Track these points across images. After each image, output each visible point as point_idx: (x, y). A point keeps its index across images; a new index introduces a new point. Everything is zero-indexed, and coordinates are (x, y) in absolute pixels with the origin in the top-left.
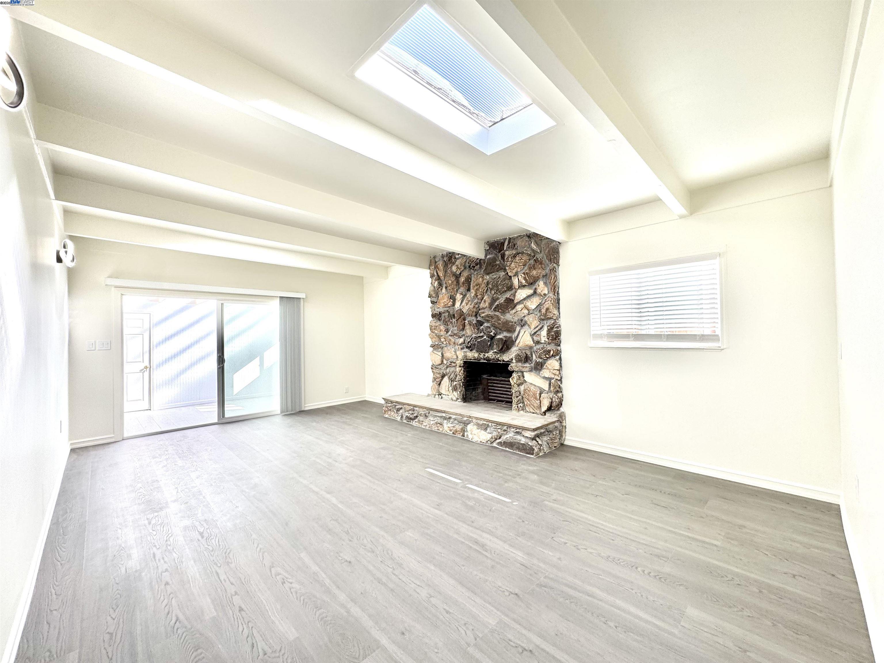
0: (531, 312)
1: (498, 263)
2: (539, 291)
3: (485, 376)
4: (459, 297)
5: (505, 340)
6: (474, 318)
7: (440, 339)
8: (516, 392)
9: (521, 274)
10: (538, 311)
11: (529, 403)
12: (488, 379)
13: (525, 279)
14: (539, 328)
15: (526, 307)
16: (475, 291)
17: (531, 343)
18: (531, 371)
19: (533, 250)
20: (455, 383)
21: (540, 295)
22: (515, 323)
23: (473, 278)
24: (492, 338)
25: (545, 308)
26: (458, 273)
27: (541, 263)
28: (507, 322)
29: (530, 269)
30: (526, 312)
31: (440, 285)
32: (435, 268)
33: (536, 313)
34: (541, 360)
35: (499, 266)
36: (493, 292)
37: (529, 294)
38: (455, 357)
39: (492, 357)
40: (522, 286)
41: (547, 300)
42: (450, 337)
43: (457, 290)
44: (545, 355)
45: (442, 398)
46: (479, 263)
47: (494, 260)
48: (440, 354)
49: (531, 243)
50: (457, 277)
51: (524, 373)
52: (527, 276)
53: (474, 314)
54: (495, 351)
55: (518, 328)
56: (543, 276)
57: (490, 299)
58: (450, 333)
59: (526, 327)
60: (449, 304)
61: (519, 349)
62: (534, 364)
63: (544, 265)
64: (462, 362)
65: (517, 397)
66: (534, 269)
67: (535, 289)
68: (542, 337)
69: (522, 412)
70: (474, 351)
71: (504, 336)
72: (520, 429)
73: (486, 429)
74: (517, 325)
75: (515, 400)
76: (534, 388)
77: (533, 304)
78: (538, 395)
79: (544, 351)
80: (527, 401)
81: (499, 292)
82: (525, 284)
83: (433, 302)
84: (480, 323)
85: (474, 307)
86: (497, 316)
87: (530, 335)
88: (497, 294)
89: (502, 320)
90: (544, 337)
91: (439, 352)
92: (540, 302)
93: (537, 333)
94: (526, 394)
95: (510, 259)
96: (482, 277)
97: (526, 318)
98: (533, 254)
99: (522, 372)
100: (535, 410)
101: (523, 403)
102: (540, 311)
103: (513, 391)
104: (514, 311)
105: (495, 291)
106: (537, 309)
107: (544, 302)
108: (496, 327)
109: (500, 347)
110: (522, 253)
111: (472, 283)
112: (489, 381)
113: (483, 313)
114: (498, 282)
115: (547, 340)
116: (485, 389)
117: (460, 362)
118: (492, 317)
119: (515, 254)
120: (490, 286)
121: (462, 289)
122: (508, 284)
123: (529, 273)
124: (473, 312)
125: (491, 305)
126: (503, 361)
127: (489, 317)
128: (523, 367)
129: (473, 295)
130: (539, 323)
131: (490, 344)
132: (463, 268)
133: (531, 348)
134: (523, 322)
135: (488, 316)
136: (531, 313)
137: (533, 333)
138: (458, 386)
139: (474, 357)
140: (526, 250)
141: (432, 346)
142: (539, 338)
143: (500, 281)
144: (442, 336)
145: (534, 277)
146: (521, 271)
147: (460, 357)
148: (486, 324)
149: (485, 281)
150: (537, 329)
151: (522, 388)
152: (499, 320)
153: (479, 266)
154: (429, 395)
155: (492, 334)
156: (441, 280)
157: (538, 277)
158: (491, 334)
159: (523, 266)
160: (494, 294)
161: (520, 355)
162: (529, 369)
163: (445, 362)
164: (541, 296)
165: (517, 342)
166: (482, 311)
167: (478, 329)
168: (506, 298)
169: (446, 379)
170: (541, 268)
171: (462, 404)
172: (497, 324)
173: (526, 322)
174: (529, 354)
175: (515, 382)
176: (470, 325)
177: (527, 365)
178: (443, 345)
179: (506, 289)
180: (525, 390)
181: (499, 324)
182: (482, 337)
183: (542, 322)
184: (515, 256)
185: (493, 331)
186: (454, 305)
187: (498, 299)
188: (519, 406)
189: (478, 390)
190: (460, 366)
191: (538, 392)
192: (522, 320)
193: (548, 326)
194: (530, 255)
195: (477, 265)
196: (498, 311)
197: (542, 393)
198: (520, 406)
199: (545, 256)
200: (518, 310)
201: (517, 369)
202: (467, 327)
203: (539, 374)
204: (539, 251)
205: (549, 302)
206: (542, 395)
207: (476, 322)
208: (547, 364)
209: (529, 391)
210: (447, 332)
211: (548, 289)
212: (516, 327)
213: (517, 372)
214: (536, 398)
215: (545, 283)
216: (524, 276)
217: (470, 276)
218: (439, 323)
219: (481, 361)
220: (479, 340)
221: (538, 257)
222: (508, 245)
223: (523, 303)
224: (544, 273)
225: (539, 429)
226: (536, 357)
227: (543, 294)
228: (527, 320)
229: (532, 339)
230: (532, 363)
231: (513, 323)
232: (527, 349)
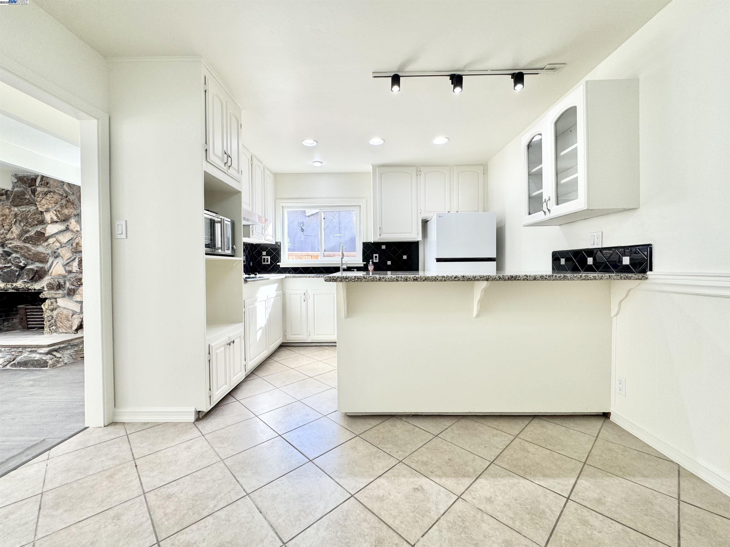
0: (63, 245)
1: (27, 197)
2: (71, 227)
3: (20, 306)
5: (37, 270)
8: (48, 317)
9: (53, 211)
10: (70, 245)
11: (61, 325)
12: (26, 309)
13: (56, 215)
14: (71, 259)
15: (58, 241)
16: (1, 222)
17: (63, 272)
18: (64, 297)
19: (66, 192)
21: (72, 231)
22: (48, 254)
24: (22, 268)
25: (75, 243)
27: (73, 204)
28: (38, 253)
29: (62, 207)
30: (58, 245)
34: (73, 287)
35: (29, 200)
36: (22, 224)
37: (60, 229)
39: (21, 286)
40: (53, 222)
41: (78, 236)
44: (77, 283)
46: (4, 193)
47: (23, 193)
49: (64, 185)
51: (58, 299)
52: (59, 213)
54: (25, 280)
55: (51, 260)
56: (75, 215)
57: (19, 230)
59: (59, 258)
61: (52, 278)
62: (67, 291)
63: (76, 206)
65: (49, 321)
66: (66, 208)
67: (68, 225)
68: (74, 267)
69: (55, 333)
70: (0, 281)
71: (36, 267)
72: (36, 348)
74: (50, 256)
75: (47, 324)
76: (67, 311)
77: (64, 238)
78: (70, 317)
79: (76, 279)
80: (60, 323)
81: (29, 225)
82: (57, 220)
84: (8, 254)
86: (27, 247)
87: (63, 266)
88: (27, 226)
89: (32, 251)
90: (76, 267)
92: (72, 237)
93: (70, 264)
94: (59, 318)
95: (41, 196)
96: (9, 209)
97: (59, 251)
98: (65, 195)
99: (56, 299)
100: (68, 330)
101: (56, 325)
102: (72, 245)
103: (45, 317)
104: (46, 244)
105: (25, 224)
106: (69, 243)
107: (75, 237)
108: (26, 258)
109: (31, 277)
110: (54, 192)
112: (27, 311)
113: (11, 244)
114: (28, 215)
115: (78, 270)
116: (21, 319)
118: (21, 248)
119: (46, 192)
120: (19, 218)
122: (38, 218)
123: (60, 211)
125: (20, 236)
126: (34, 290)
128: (56, 294)
130: (72, 255)
131: (18, 275)
133: (64, 276)
134: (57, 254)
135: (16, 247)
136: (64, 247)
137: (65, 263)
140: (58, 190)
142: (71, 268)
143: (30, 214)
145: (66, 215)
146: (52, 208)
148: (14, 255)
149: (13, 213)
150: (69, 260)
151: (55, 312)
152: (30, 251)
153: (4, 196)
157: (69, 215)
158: (20, 264)
159: (54, 204)
160: (24, 226)
161: (52, 283)
162: (62, 295)
164: (73, 232)
165: (50, 272)
166: (10, 242)
167: (5, 259)
168: (37, 231)
170: (72, 208)
172: (27, 255)
173: (59, 254)
174: (61, 282)
175: (46, 307)
177: (60, 292)
179: (36, 223)
180: (58, 314)
181: (30, 255)
182: (10, 267)
183: (75, 254)
184: (46, 194)
185: (23, 262)
187: (29, 232)
188: (51, 329)
189: (13, 321)
191: (71, 314)
192: (55, 252)
193: (79, 258)
194: (62, 195)
195: (2, 195)
196: (29, 243)
197: (75, 315)
198: (53, 329)
199: (76, 198)
200: (50, 243)
201: (48, 296)
203: (72, 300)
204: (71, 193)
206: (74, 316)
207: (2, 252)
208: (79, 290)
209: (61, 314)
211: (80, 227)
212: (49, 258)
213: (50, 299)
214: (68, 320)
216: (56, 213)
219: (9, 291)
220: (6, 271)
221: (70, 198)
222: (40, 182)
223: (55, 237)
224: (75, 213)
225: (57, 345)
226: (70, 285)
227: (75, 230)
228: (59, 252)
229: (65, 269)
230: (65, 290)
231: (46, 255)
232: (60, 278)
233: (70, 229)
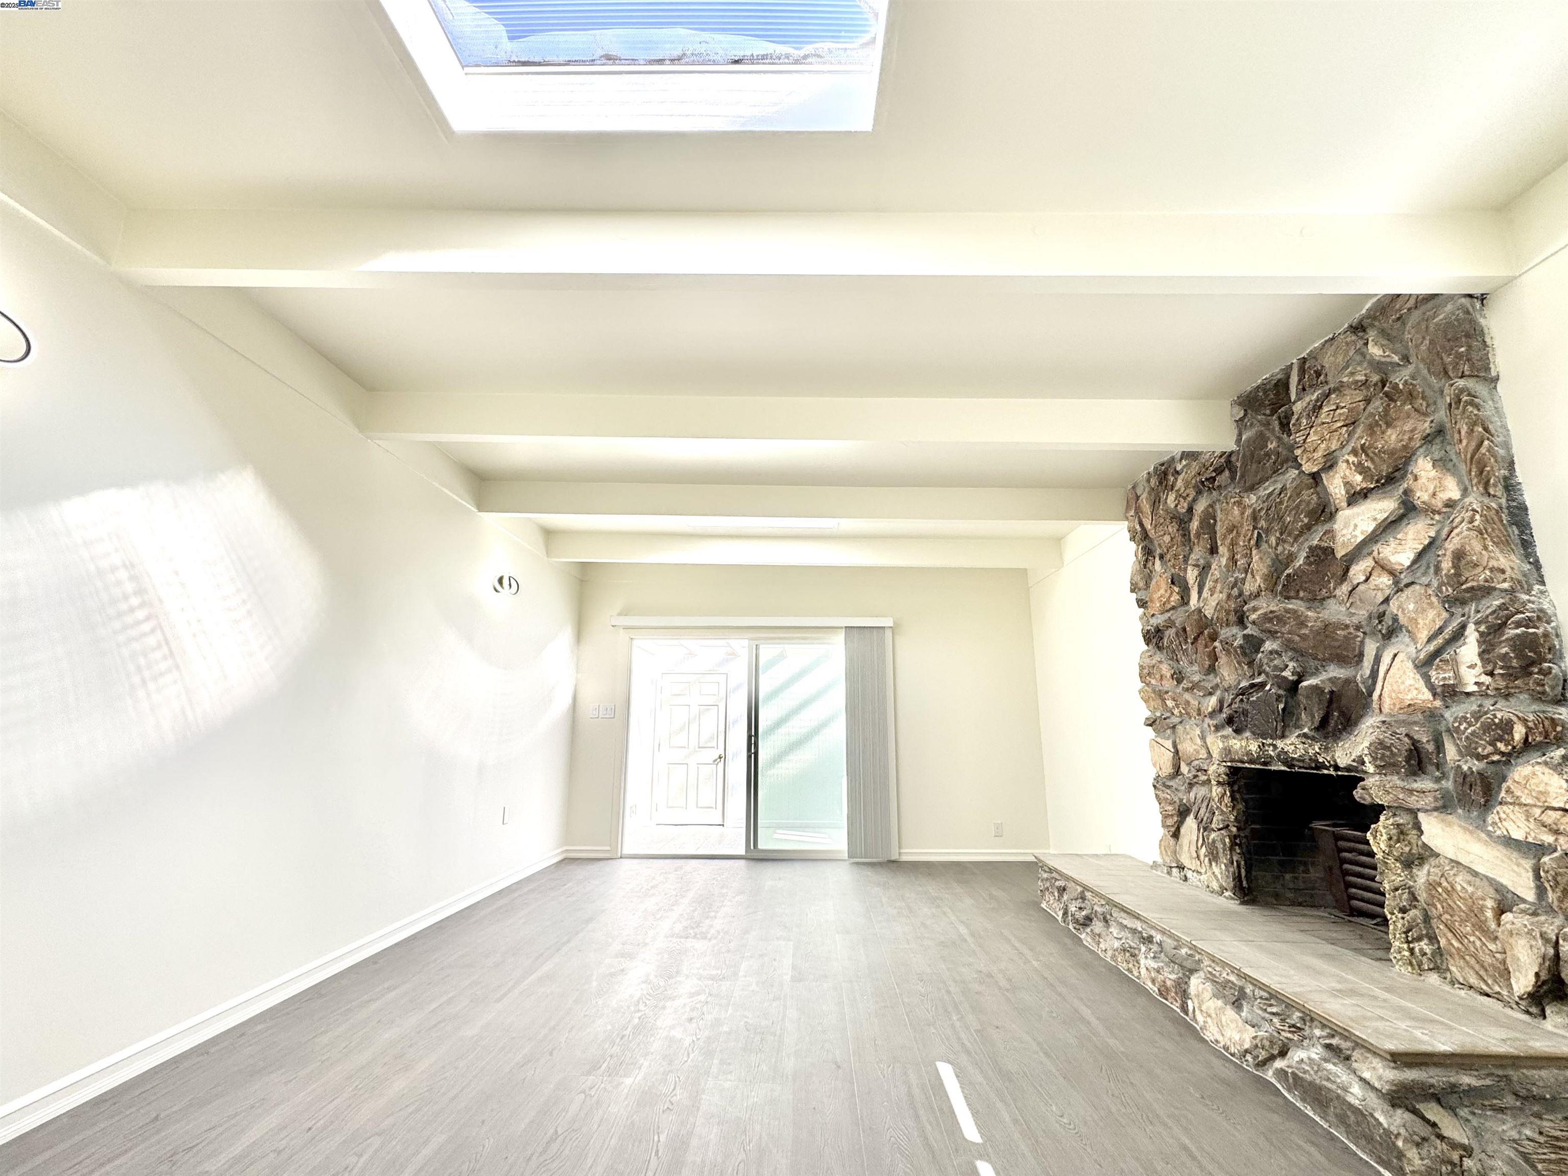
0: (1405, 579)
1: (1271, 446)
2: (1421, 496)
3: (1318, 825)
4: (1191, 575)
5: (1332, 692)
6: (1235, 630)
7: (1163, 700)
8: (1397, 889)
9: (1346, 457)
10: (1432, 570)
11: (1456, 944)
12: (1338, 838)
13: (1360, 468)
14: (1449, 630)
15: (1382, 566)
16: (1229, 550)
17: (1423, 695)
18: (1445, 808)
19: (1377, 365)
20: (1213, 835)
21: (1429, 510)
22: (1358, 628)
23: (1219, 516)
24: (1293, 688)
25: (1449, 553)
26: (1183, 508)
27: (1411, 396)
28: (1327, 629)
29: (1371, 429)
30: (1384, 581)
31: (1148, 552)
32: (1137, 513)
33: (1425, 580)
34: (1479, 765)
35: (1278, 454)
36: (1273, 540)
37: (1381, 517)
38: (1203, 754)
39: (1294, 752)
40: (1356, 497)
41: (1457, 520)
42: (1187, 696)
43: (1186, 559)
44: (1495, 744)
45: (1186, 879)
46: (1227, 462)
47: (1261, 440)
48: (1169, 744)
49: (1366, 344)
50: (1182, 521)
51: (1421, 816)
52: (1367, 455)
53: (1233, 618)
54: (1306, 730)
55: (1370, 648)
56: (1428, 439)
57: (1269, 562)
58: (1185, 684)
59: (1404, 638)
60: (1172, 599)
61: (1384, 722)
62: (1456, 781)
63: (1423, 398)
64: (1222, 770)
65: (1403, 910)
66: (1389, 425)
67: (1407, 492)
68: (1463, 670)
69: (1433, 978)
70: (1248, 734)
71: (1330, 679)
72: (1346, 1038)
73: (1237, 1004)
74: (1365, 633)
75: (1397, 923)
76: (1469, 883)
77: (1404, 547)
78: (1490, 913)
79: (1487, 729)
80: (1450, 935)
81: (1289, 535)
82: (1366, 485)
83: (1142, 603)
84: (1253, 645)
85: (1229, 596)
86: (1295, 611)
87: (1416, 667)
88: (1284, 541)
89: (1310, 625)
90: (1473, 667)
91: (1168, 739)
92: (1433, 534)
93: (1445, 656)
94: (1439, 905)
95: (1304, 421)
96: (1239, 503)
98: (1375, 378)
99: (1413, 812)
100: (1488, 980)
101: (1433, 939)
102: (1438, 569)
103: (1387, 886)
104: (1345, 588)
105: (1278, 535)
106: (1424, 562)
107: (1445, 530)
108: (1299, 653)
109: (1317, 718)
110: (1339, 389)
111: (1218, 528)
112: (1341, 844)
113: (1255, 609)
114: (1281, 503)
115: (1487, 680)
116: (1330, 868)
117: (1216, 769)
118: (1280, 620)
119: (1320, 400)
120: (1262, 523)
121: (1198, 554)
122: (1309, 503)
123: (1369, 447)
124: (1228, 612)
125: (1272, 578)
126: (1337, 768)
127: (1270, 620)
128: (1411, 792)
129: (1224, 561)
130: (1445, 615)
131: (1284, 710)
132: (1192, 493)
133: (1432, 716)
134: (1388, 621)
135: (1268, 617)
136: (1408, 585)
137: (1423, 656)
138: (1220, 846)
139: (1249, 753)
140: (1352, 374)
141: (1151, 723)
142: (1451, 674)
143: (1286, 498)
144: (1167, 692)
145: (1392, 453)
146: (1343, 446)
147: (1216, 755)
148: (1268, 646)
149: (1248, 512)
150: (1440, 640)
151: (1422, 875)
152: (1302, 624)
153: (1227, 473)
154: (1155, 866)
155: (1287, 674)
156: (1151, 541)
157: (1405, 447)
158: (1283, 674)
159: (1345, 428)
160: (1277, 544)
161: (1388, 742)
162: (1436, 799)
163: (1184, 769)
164: (1434, 512)
165: (1375, 695)
166: (1252, 604)
167: (1250, 664)
168: (1310, 548)
169: (1190, 823)
170: (1413, 414)
171: (1234, 905)
172: (1297, 638)
173: (1395, 619)
174: (1424, 738)
175: (1385, 847)
176: (1228, 652)
177: (1427, 782)
178: (1175, 720)
179: (1306, 520)
180: (1432, 886)
181: (1304, 638)
182: (1262, 685)
183: (1458, 611)
184: (1317, 408)
185: (1291, 665)
186: (1185, 600)
187: (1291, 557)
188: (1418, 952)
189: (1306, 871)
190: (1219, 783)
191: (1491, 903)
192: (1381, 616)
193: (1482, 624)
194: (1367, 384)
195: (1219, 471)
196: (1297, 597)
197: (1510, 911)
198: (1424, 953)
199: (1421, 366)
200: (1355, 582)
201: (1384, 799)
202: (1223, 659)
204: (1396, 359)
205: (1464, 525)
206: (1509, 918)
207: (1241, 642)
208: (1508, 783)
209: (1449, 892)
210: (1179, 681)
211: (1460, 482)
212: (1362, 642)
213: (1392, 809)
215: (1442, 463)
216: (1356, 460)
217: (1211, 510)
218: (1158, 656)
219: (1273, 768)
220: (1254, 699)
221: (1397, 381)
222: (1299, 383)
223: (1370, 554)
224: (1426, 426)
225: (1436, 1065)
226: (1460, 752)
227: (1438, 503)
228: (1395, 612)
229: (1427, 678)
230: (1444, 776)
231: (1352, 630)
232: (1415, 723)
233: (1418, 503)
